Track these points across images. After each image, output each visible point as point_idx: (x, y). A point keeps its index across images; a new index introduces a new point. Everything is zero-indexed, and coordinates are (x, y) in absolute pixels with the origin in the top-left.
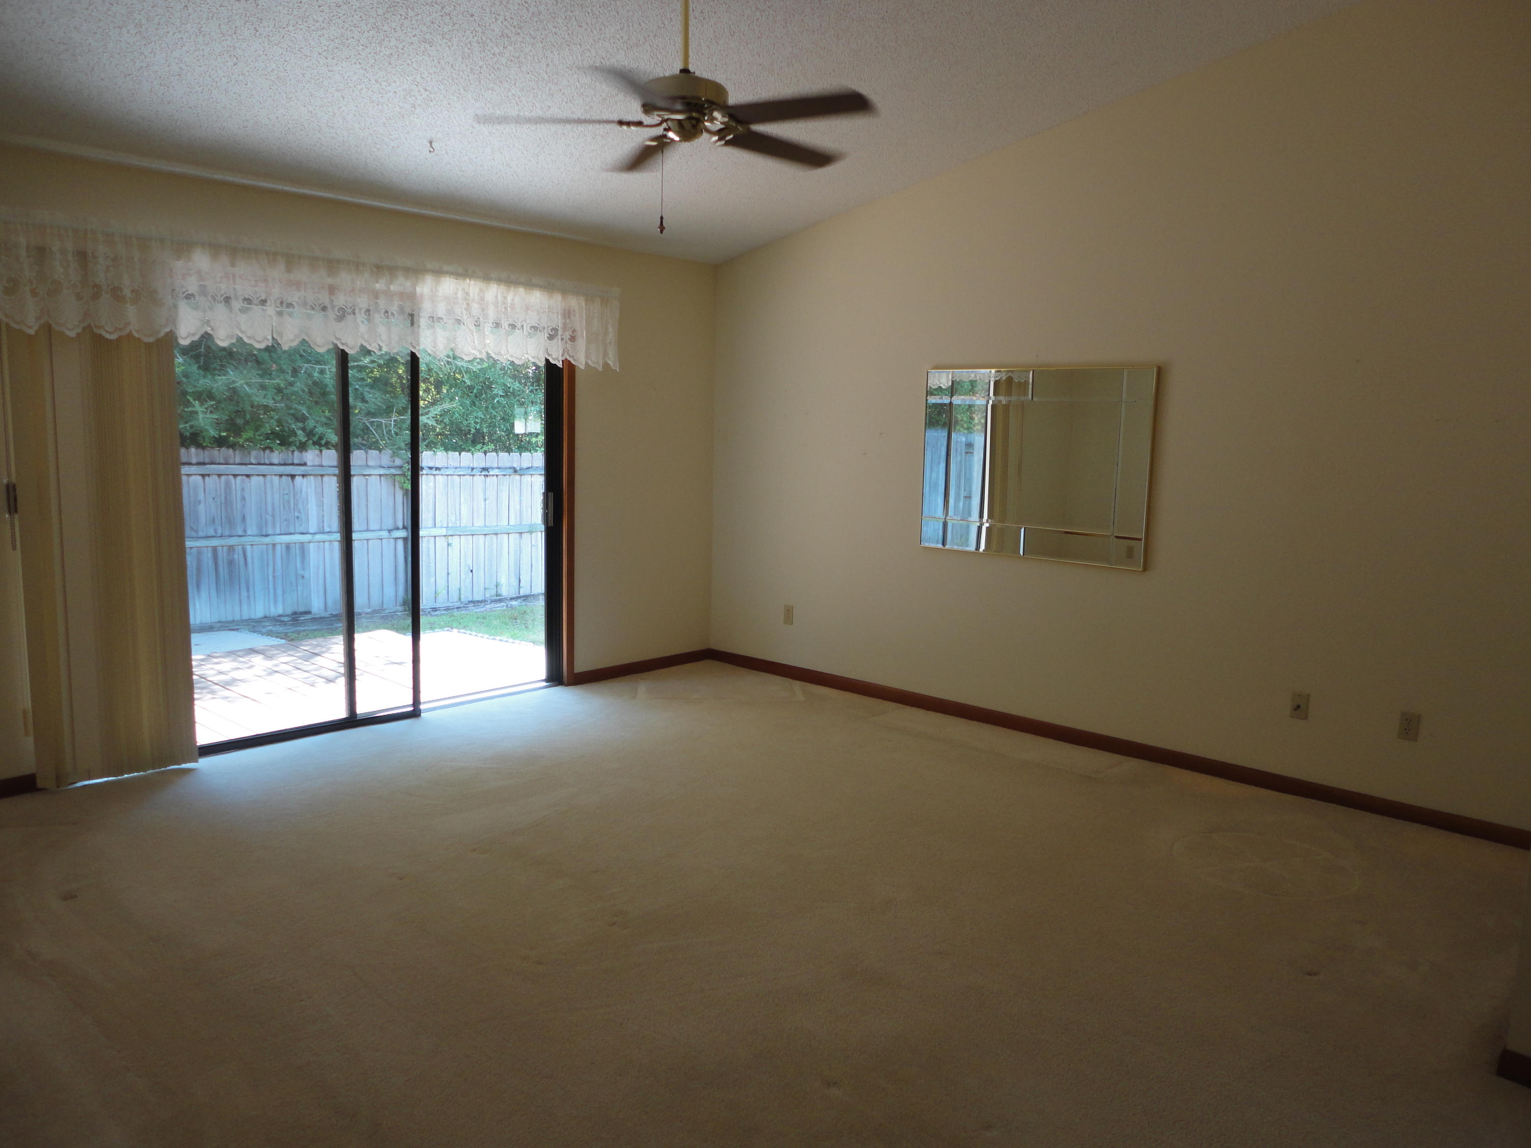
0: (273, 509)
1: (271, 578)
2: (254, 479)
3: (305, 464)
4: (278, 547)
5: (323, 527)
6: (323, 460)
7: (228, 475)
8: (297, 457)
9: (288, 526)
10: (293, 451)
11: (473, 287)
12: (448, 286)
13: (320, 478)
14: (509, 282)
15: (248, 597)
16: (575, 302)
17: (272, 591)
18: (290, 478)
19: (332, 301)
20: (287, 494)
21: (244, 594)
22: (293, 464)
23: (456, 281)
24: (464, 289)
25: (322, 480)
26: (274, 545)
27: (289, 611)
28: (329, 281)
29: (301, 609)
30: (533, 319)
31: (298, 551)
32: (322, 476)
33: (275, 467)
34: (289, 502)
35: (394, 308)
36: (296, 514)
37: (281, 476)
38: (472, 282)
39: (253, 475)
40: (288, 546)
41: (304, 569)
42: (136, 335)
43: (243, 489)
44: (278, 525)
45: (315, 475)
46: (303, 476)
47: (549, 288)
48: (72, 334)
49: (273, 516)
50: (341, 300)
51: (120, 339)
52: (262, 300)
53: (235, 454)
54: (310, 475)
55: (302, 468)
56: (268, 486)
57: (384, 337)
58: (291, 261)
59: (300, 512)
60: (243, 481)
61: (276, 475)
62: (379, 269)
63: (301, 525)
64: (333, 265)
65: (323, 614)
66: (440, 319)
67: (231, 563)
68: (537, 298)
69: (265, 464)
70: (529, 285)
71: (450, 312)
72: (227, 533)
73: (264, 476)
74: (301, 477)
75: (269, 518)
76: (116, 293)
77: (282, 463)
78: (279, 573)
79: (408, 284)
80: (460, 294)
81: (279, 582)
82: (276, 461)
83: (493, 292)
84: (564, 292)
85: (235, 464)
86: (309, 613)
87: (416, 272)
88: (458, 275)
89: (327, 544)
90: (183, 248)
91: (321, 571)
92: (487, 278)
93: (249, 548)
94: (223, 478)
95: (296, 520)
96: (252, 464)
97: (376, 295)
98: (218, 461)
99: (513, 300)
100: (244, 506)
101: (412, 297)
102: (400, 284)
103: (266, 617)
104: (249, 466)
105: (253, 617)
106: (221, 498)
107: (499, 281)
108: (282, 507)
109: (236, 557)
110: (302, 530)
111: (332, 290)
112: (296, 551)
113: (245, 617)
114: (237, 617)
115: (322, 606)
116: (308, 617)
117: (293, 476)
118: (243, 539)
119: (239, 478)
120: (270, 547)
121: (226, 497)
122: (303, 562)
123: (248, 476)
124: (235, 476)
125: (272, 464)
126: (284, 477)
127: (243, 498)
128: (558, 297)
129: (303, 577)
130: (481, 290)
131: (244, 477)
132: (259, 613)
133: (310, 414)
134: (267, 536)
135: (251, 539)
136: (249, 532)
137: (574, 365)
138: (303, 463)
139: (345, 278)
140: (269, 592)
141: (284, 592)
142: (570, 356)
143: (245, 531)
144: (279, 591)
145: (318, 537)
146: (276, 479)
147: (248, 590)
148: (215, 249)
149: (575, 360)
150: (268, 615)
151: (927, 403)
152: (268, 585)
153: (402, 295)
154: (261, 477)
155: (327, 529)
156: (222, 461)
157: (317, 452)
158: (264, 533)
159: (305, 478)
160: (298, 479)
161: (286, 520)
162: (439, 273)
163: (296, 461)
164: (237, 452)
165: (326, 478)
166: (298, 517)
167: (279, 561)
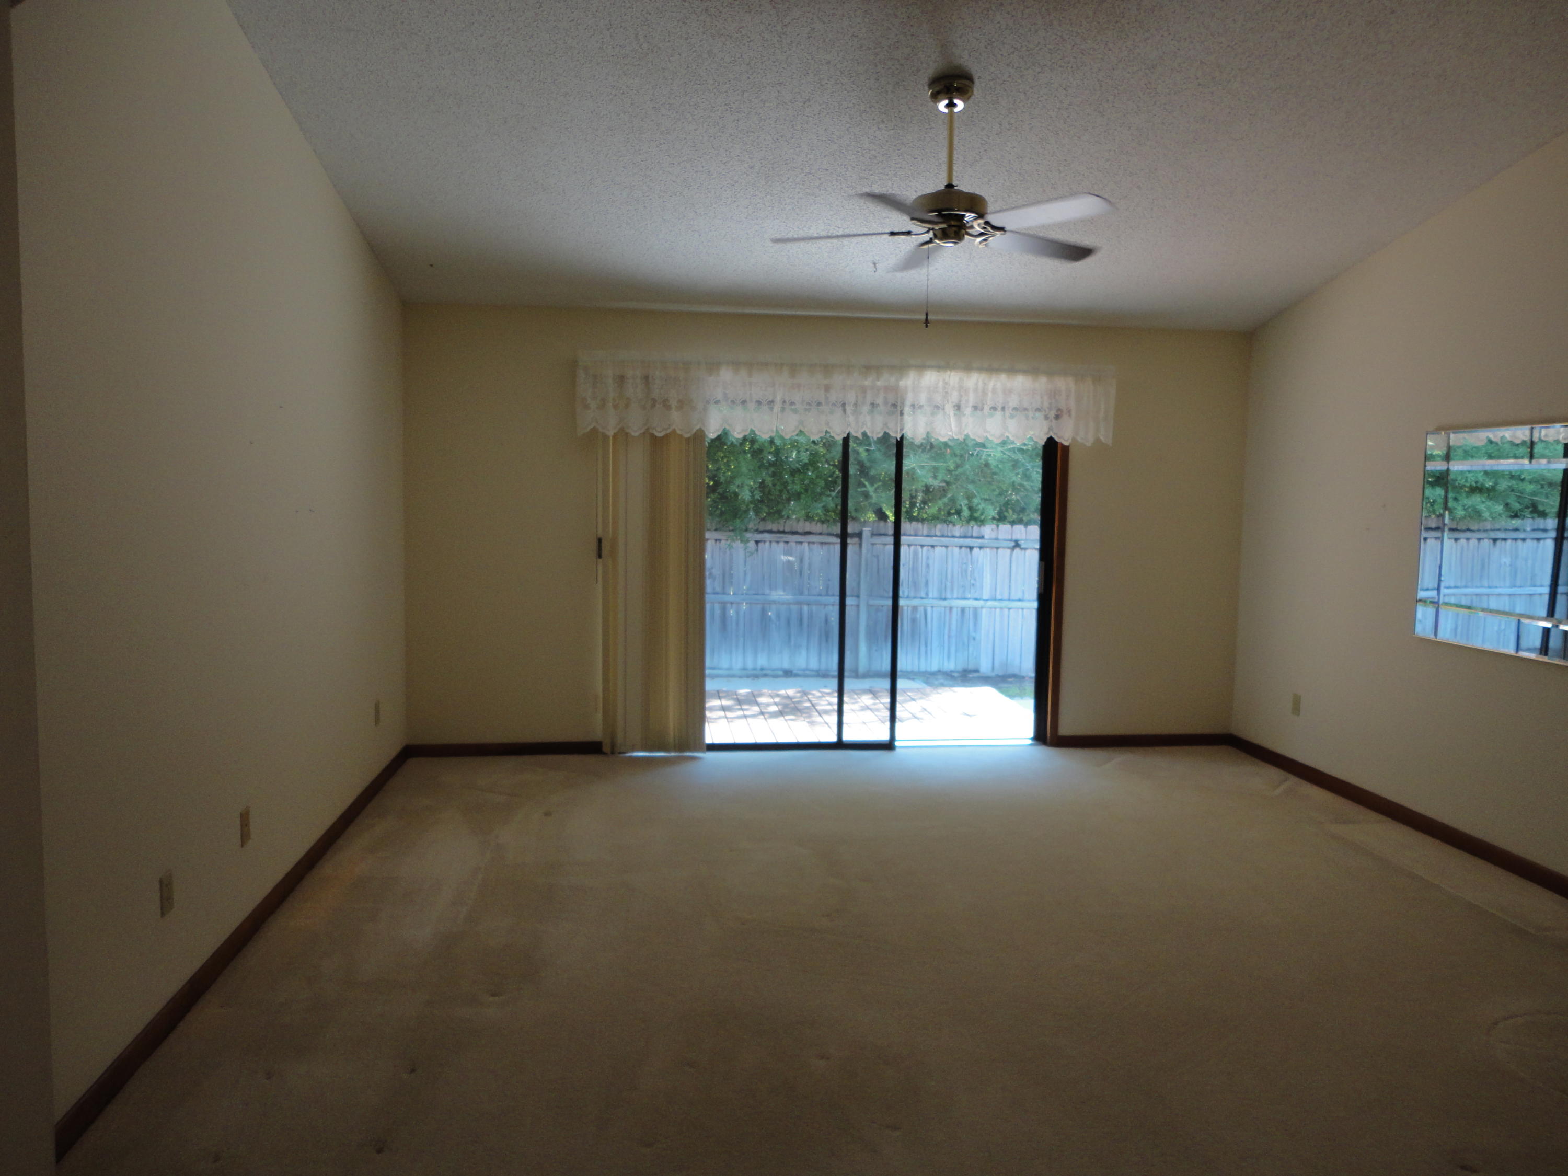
0: (952, 577)
1: (946, 636)
2: (938, 549)
3: (982, 537)
4: (954, 610)
5: (995, 594)
6: (999, 535)
7: (916, 545)
8: (976, 530)
9: (964, 592)
10: (972, 527)
11: (953, 378)
12: (930, 378)
13: (995, 550)
14: (991, 370)
15: (926, 652)
16: (1063, 384)
17: (946, 649)
18: (968, 550)
19: (827, 398)
20: (965, 564)
21: (923, 649)
22: (972, 537)
23: (937, 373)
24: (944, 380)
25: (997, 553)
26: (951, 608)
27: (960, 668)
28: (826, 382)
29: (971, 667)
30: (1014, 401)
31: (971, 616)
32: (997, 548)
33: (956, 540)
34: (966, 571)
35: (880, 401)
36: (972, 582)
37: (961, 547)
38: (953, 373)
39: (937, 546)
40: (963, 610)
41: (975, 630)
42: (679, 432)
43: (928, 558)
44: (955, 591)
45: (992, 548)
46: (981, 548)
47: (1034, 372)
48: (636, 434)
49: (952, 582)
50: (834, 396)
51: (667, 436)
52: (769, 401)
53: (923, 528)
54: (986, 547)
55: (980, 541)
56: (949, 554)
57: (869, 424)
58: (794, 369)
59: (975, 580)
60: (928, 550)
61: (956, 546)
62: (868, 369)
63: (976, 592)
64: (828, 369)
65: (993, 674)
66: (921, 407)
67: (914, 621)
68: (1020, 383)
69: (947, 536)
70: (1012, 371)
71: (930, 400)
72: (912, 594)
73: (947, 547)
74: (978, 549)
75: (949, 584)
76: (666, 405)
77: (962, 535)
78: (953, 633)
79: (893, 380)
80: (941, 383)
81: (953, 641)
82: (957, 534)
83: (974, 380)
84: (1050, 374)
85: (922, 536)
86: (977, 671)
87: (901, 369)
88: (939, 368)
89: (998, 610)
90: (713, 367)
91: (991, 635)
92: (968, 368)
93: (929, 610)
94: (912, 548)
95: (972, 587)
96: (936, 536)
97: (864, 390)
98: (909, 533)
99: (994, 385)
100: (928, 572)
101: (895, 389)
102: (886, 379)
103: (939, 671)
104: (934, 538)
105: (929, 669)
106: (909, 565)
107: (980, 369)
108: (960, 576)
109: (918, 616)
110: (976, 596)
111: (827, 388)
112: (969, 614)
113: (923, 668)
114: (916, 669)
115: (990, 666)
116: (976, 675)
117: (971, 548)
118: (925, 601)
119: (925, 548)
120: (948, 609)
121: (913, 563)
122: (975, 625)
123: (933, 546)
124: (922, 546)
125: (953, 537)
126: (963, 549)
127: (928, 566)
128: (1043, 380)
129: (974, 639)
130: (961, 379)
131: (930, 548)
132: (934, 667)
133: (978, 493)
134: (945, 599)
135: (931, 601)
136: (931, 595)
137: (1058, 442)
138: (981, 536)
139: (838, 379)
140: (944, 649)
141: (956, 651)
142: (1055, 434)
143: (927, 594)
144: (953, 649)
145: (990, 603)
146: (956, 550)
147: (926, 646)
148: (736, 365)
149: (1058, 437)
150: (942, 670)
151: (1425, 469)
152: (944, 643)
153: (887, 389)
154: (944, 548)
155: (999, 597)
156: (912, 533)
157: (994, 526)
158: (943, 597)
159: (982, 550)
160: (976, 550)
161: (963, 587)
162: (922, 367)
163: (974, 535)
164: (925, 526)
165: (1000, 551)
166: (973, 585)
167: (954, 622)
